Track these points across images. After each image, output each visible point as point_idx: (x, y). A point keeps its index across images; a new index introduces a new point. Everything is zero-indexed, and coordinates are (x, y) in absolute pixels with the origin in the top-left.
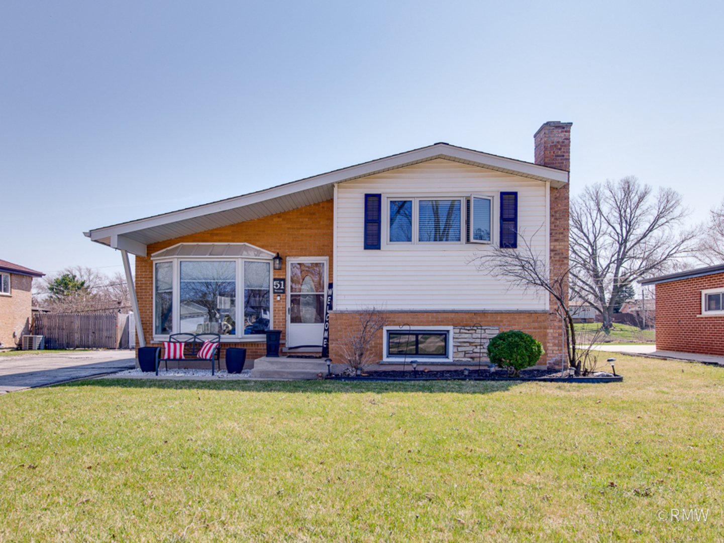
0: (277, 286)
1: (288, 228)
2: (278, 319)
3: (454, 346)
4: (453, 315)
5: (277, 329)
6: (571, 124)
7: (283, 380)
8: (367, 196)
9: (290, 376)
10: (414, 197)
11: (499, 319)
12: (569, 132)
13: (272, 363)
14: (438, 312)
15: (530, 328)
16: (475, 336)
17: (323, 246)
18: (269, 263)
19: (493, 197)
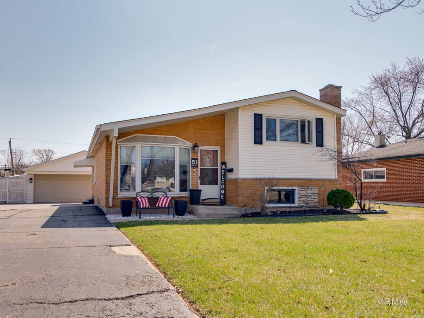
0: (194, 163)
1: (199, 129)
2: (194, 183)
3: (298, 197)
4: (297, 181)
5: (193, 188)
6: (341, 87)
7: (218, 218)
8: (256, 115)
9: (222, 216)
10: (277, 117)
11: (318, 183)
12: (340, 91)
13: (208, 209)
14: (291, 179)
15: (331, 188)
16: (308, 192)
17: (218, 140)
18: (189, 149)
19: (312, 120)
